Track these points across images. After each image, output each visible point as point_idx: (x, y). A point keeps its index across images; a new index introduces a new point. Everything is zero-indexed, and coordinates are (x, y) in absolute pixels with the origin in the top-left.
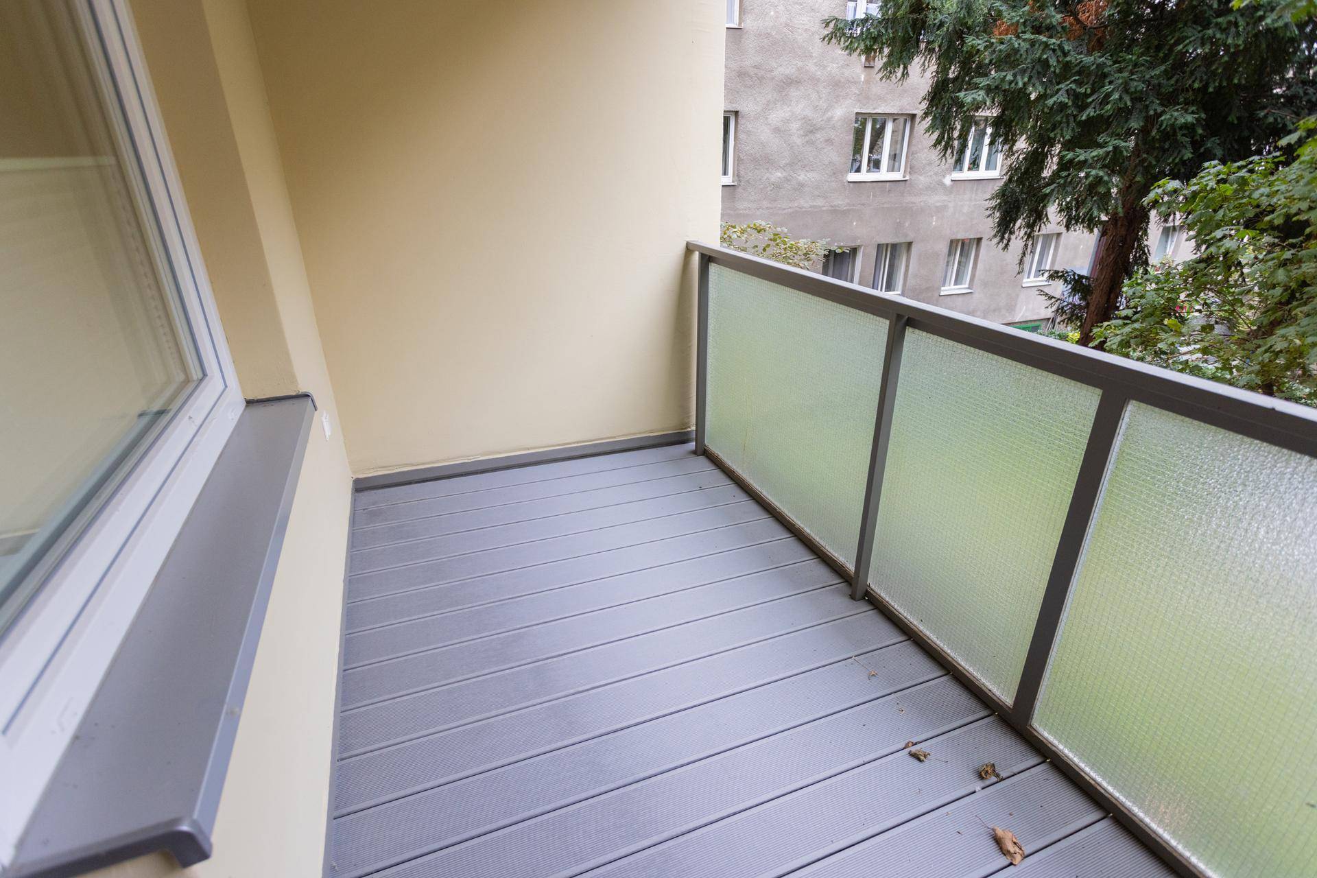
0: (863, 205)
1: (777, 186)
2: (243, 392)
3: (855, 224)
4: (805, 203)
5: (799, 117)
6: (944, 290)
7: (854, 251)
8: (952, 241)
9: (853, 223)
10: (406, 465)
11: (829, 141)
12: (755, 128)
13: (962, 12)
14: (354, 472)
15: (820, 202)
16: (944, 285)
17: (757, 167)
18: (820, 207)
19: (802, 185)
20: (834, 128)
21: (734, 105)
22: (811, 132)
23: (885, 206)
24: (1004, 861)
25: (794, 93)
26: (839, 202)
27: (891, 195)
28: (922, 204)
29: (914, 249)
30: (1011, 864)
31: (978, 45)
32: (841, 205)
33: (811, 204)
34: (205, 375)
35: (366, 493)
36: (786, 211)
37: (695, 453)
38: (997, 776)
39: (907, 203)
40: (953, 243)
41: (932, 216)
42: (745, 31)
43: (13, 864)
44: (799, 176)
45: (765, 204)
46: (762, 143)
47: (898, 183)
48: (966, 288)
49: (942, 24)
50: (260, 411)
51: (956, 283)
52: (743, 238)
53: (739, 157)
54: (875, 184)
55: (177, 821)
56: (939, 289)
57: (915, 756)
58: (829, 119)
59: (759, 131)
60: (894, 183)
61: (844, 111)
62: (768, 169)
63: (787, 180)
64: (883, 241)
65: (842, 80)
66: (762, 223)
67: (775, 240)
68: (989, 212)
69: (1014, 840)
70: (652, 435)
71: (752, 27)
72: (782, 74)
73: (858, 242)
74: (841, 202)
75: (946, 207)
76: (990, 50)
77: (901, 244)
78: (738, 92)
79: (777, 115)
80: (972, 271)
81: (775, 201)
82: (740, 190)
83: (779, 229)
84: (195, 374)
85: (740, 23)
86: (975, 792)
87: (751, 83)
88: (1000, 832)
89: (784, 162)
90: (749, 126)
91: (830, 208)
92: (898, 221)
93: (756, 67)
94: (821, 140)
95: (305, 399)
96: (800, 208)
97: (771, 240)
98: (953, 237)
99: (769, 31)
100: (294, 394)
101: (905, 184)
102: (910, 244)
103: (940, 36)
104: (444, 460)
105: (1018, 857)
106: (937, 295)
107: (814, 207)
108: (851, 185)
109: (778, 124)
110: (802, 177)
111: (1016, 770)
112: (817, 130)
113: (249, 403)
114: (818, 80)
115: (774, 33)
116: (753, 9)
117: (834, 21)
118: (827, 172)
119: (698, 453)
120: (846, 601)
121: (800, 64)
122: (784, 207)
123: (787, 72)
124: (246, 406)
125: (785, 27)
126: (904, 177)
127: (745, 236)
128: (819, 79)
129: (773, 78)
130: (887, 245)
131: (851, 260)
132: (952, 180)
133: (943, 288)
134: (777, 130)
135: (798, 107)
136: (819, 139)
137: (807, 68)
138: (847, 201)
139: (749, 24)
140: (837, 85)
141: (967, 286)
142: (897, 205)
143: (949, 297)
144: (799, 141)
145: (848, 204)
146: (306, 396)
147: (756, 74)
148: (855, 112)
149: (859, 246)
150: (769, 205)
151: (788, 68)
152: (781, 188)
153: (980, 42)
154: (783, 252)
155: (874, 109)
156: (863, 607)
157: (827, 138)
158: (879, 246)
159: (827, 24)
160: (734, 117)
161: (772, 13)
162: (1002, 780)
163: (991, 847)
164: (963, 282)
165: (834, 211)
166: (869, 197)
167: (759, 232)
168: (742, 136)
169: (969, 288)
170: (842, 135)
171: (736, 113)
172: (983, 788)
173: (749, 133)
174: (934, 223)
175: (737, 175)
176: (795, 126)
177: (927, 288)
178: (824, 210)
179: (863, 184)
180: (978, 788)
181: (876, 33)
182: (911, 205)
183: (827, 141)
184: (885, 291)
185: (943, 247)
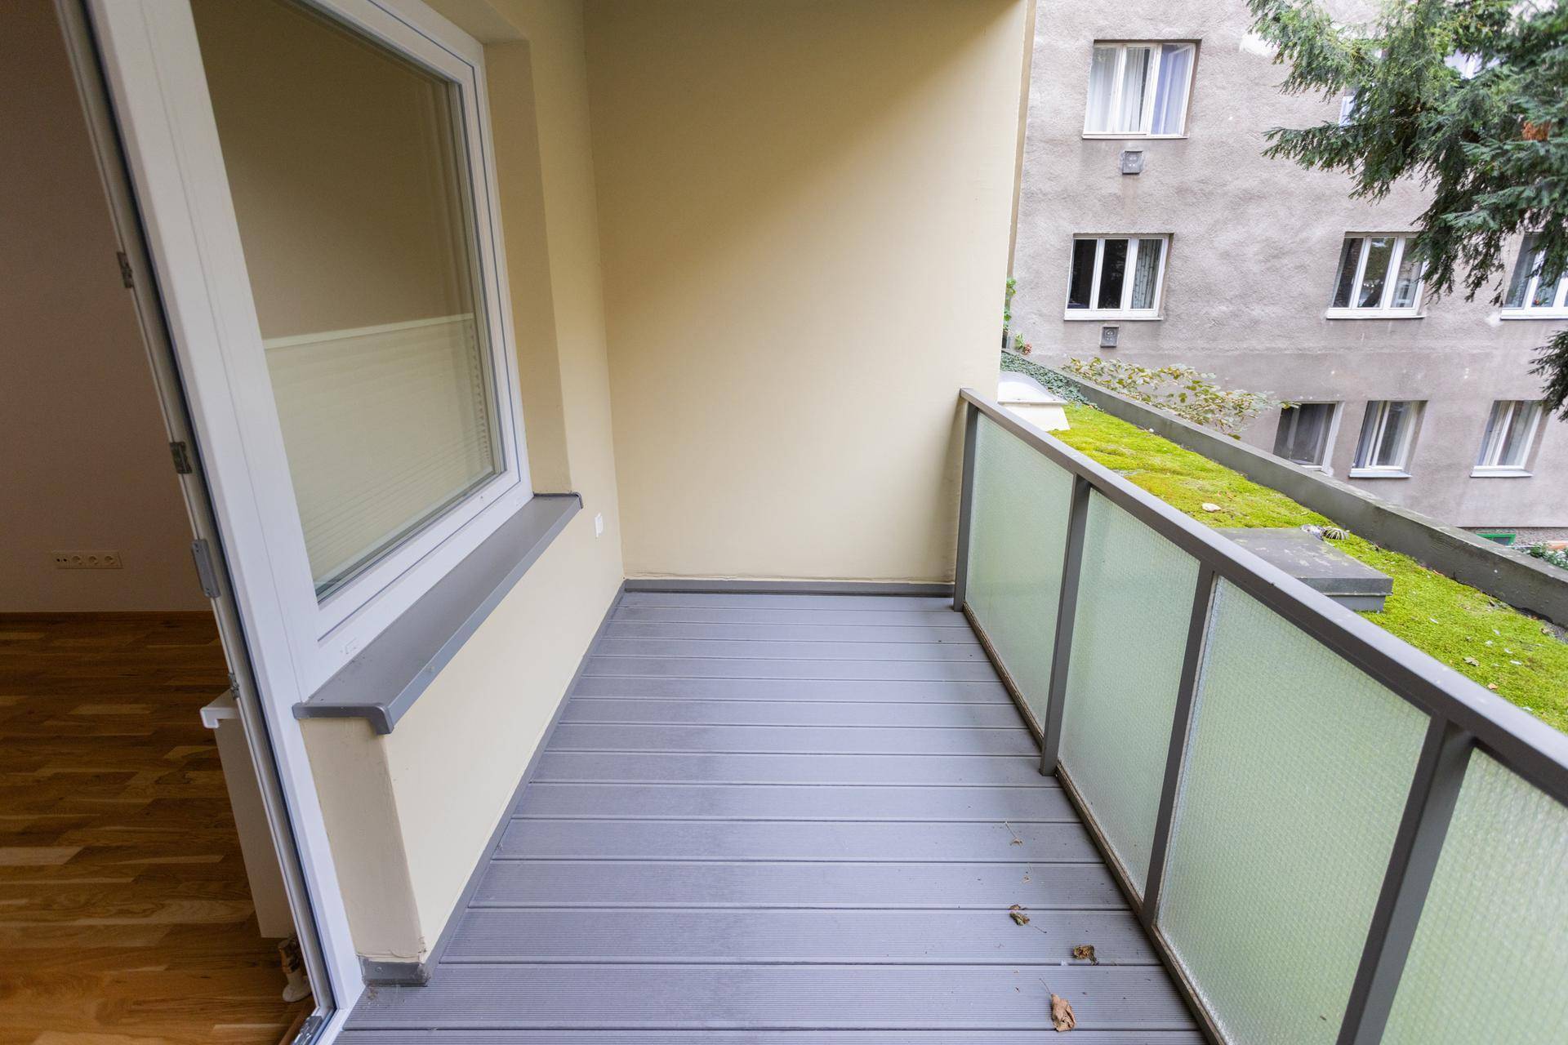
0: (1349, 349)
1: (1218, 323)
2: (533, 487)
3: (1333, 372)
4: (1257, 343)
5: (1259, 239)
6: (1477, 470)
7: (1331, 408)
8: (1497, 404)
9: (1330, 371)
10: (670, 574)
11: (1301, 268)
12: (1194, 253)
13: (1464, 113)
14: (626, 574)
15: (1281, 344)
16: (1480, 463)
17: (1194, 300)
18: (1281, 350)
19: (1256, 322)
20: (1309, 251)
21: (1168, 227)
22: (1275, 257)
23: (1383, 351)
24: (1050, 1024)
25: (1252, 210)
26: (1311, 345)
27: (1394, 337)
28: (1447, 350)
29: (1428, 408)
30: (1055, 1029)
31: (1482, 154)
32: (1315, 348)
33: (1268, 345)
34: (505, 470)
35: (633, 594)
36: (1229, 354)
37: (953, 608)
38: (1094, 959)
39: (1420, 349)
40: (1499, 407)
41: (1463, 367)
42: (1191, 141)
43: (306, 704)
44: (1253, 310)
45: (1201, 343)
46: (1202, 271)
47: (1407, 321)
48: (1521, 470)
49: (1440, 127)
50: (541, 502)
51: (1503, 460)
52: (1152, 385)
53: (1169, 287)
54: (1369, 323)
55: (379, 704)
56: (1469, 467)
57: (1014, 917)
58: (1303, 241)
59: (1200, 256)
60: (1402, 322)
61: (1328, 232)
62: (1208, 301)
63: (1235, 315)
64: (1377, 396)
65: (1328, 192)
66: (1182, 367)
67: (1194, 389)
68: (1536, 366)
69: (1069, 1011)
70: (910, 582)
71: (1202, 136)
72: (1238, 189)
73: (1337, 398)
74: (1313, 343)
75: (1488, 356)
76: (1502, 160)
77: (1409, 403)
78: (1175, 212)
79: (1227, 238)
80: (1532, 448)
81: (1214, 340)
82: (1166, 325)
83: (1204, 376)
84: (500, 468)
85: (1185, 133)
86: (1060, 965)
87: (1195, 200)
88: (1057, 999)
89: (1232, 293)
90: (1187, 251)
91: (1296, 352)
92: (1405, 371)
93: (1202, 182)
94: (1289, 267)
95: (574, 498)
96: (1252, 350)
97: (1188, 388)
98: (1500, 398)
99: (1224, 139)
100: (568, 493)
101: (1420, 324)
102: (1422, 404)
103: (1434, 142)
104: (698, 576)
105: (1064, 1026)
106: (1465, 474)
107: (1274, 349)
108: (1331, 323)
109: (1228, 247)
110: (1257, 311)
111: (1118, 961)
112: (1284, 254)
113: (536, 496)
114: (1291, 194)
115: (1231, 141)
116: (1205, 116)
117: (1281, 133)
118: (1296, 306)
119: (956, 608)
120: (1034, 774)
121: (1265, 175)
122: (1226, 349)
123: (1246, 185)
124: (533, 498)
125: (1247, 133)
126: (1419, 314)
127: (1155, 382)
128: (1292, 191)
129: (1226, 194)
130: (1385, 402)
131: (1324, 421)
132: (1502, 320)
133: (1476, 467)
134: (1226, 255)
135: (1261, 226)
136: (1287, 265)
137: (1276, 179)
138: (1323, 343)
139: (1198, 132)
140: (1320, 198)
141: (1522, 467)
142: (1403, 351)
143: (1487, 480)
144: (1256, 268)
145: (1325, 348)
146: (576, 495)
147: (1201, 190)
148: (1344, 232)
149: (1338, 402)
150: (1206, 346)
151: (1247, 181)
152: (1224, 325)
153: (1484, 150)
154: (1204, 403)
155: (1375, 227)
156: (1048, 782)
157: (1298, 264)
158: (1371, 405)
159: (1271, 136)
160: (1167, 240)
161: (1231, 118)
162: (1098, 964)
163: (1045, 1008)
164: (1516, 461)
165: (1302, 356)
166: (1358, 338)
167: (1176, 378)
168: (1176, 263)
169: (1525, 470)
170: (1321, 260)
171: (1171, 236)
172: (1070, 965)
173: (1186, 259)
174: (1466, 377)
175: (1165, 309)
176: (1251, 250)
177: (1450, 466)
178: (1286, 354)
179: (1352, 323)
180: (1063, 963)
181: (1339, 143)
182: (1428, 351)
183: (1297, 267)
184: (1378, 464)
185: (1483, 412)
